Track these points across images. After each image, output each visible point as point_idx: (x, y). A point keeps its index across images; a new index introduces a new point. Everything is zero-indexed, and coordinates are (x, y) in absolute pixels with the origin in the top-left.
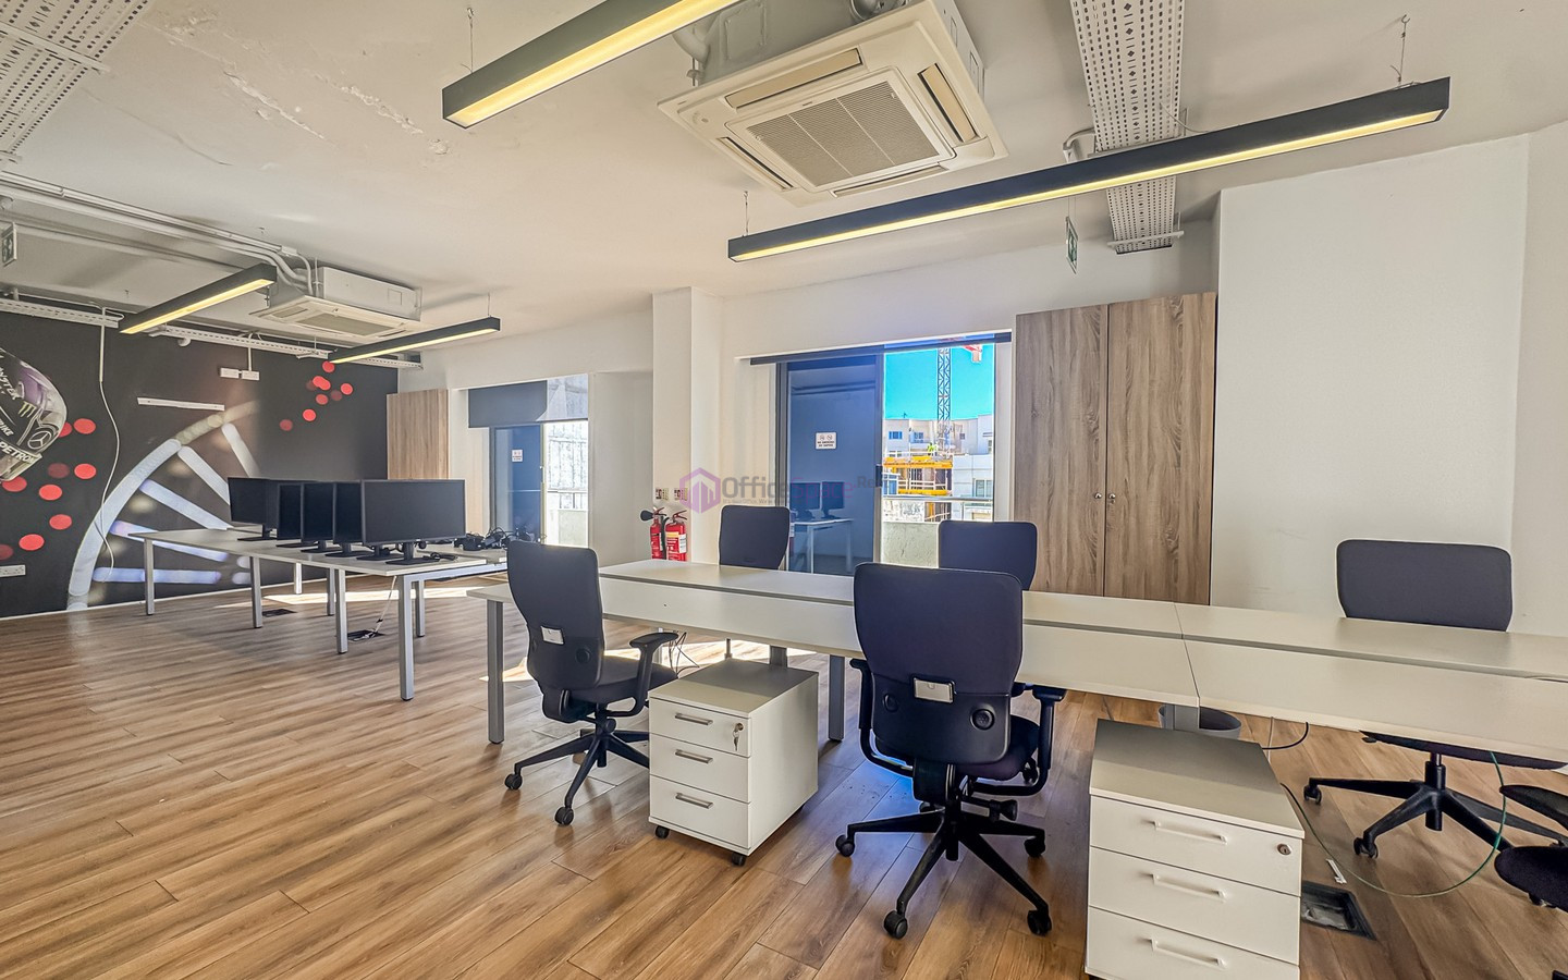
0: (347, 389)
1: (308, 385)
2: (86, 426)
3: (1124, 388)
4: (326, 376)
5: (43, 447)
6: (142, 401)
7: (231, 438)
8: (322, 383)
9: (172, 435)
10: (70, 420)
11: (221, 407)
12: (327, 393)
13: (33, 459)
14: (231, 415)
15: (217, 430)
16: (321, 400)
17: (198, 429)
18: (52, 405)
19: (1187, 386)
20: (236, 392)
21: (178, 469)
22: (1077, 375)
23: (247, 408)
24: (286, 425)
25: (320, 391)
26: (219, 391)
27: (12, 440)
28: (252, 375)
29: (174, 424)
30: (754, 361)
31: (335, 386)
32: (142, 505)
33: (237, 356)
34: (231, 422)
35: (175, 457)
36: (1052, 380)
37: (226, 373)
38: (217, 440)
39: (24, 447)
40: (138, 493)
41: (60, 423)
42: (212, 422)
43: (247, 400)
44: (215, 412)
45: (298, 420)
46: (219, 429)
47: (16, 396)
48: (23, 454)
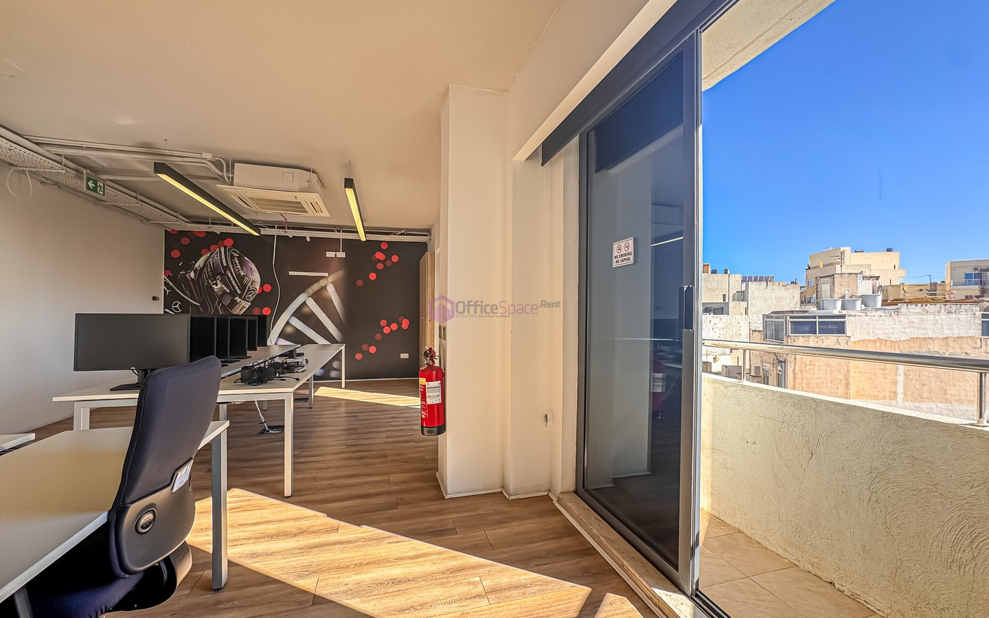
0: (395, 258)
1: (373, 258)
2: (268, 288)
4: (383, 251)
5: (252, 299)
6: (291, 273)
7: (331, 292)
8: (380, 256)
9: (303, 291)
10: (262, 286)
11: (326, 274)
12: (383, 262)
13: (248, 305)
14: (331, 279)
15: (324, 288)
16: (380, 266)
17: (315, 287)
18: (256, 277)
20: (334, 265)
21: (306, 310)
23: (339, 274)
24: (360, 283)
25: (379, 261)
26: (325, 265)
27: (240, 296)
28: (341, 255)
29: (302, 285)
31: (388, 258)
32: (289, 330)
33: (333, 244)
34: (331, 283)
35: (304, 304)
37: (330, 254)
38: (325, 294)
39: (244, 299)
40: (288, 323)
41: (258, 287)
42: (322, 283)
43: (339, 270)
44: (324, 277)
45: (366, 280)
46: (325, 287)
47: (242, 274)
48: (244, 303)
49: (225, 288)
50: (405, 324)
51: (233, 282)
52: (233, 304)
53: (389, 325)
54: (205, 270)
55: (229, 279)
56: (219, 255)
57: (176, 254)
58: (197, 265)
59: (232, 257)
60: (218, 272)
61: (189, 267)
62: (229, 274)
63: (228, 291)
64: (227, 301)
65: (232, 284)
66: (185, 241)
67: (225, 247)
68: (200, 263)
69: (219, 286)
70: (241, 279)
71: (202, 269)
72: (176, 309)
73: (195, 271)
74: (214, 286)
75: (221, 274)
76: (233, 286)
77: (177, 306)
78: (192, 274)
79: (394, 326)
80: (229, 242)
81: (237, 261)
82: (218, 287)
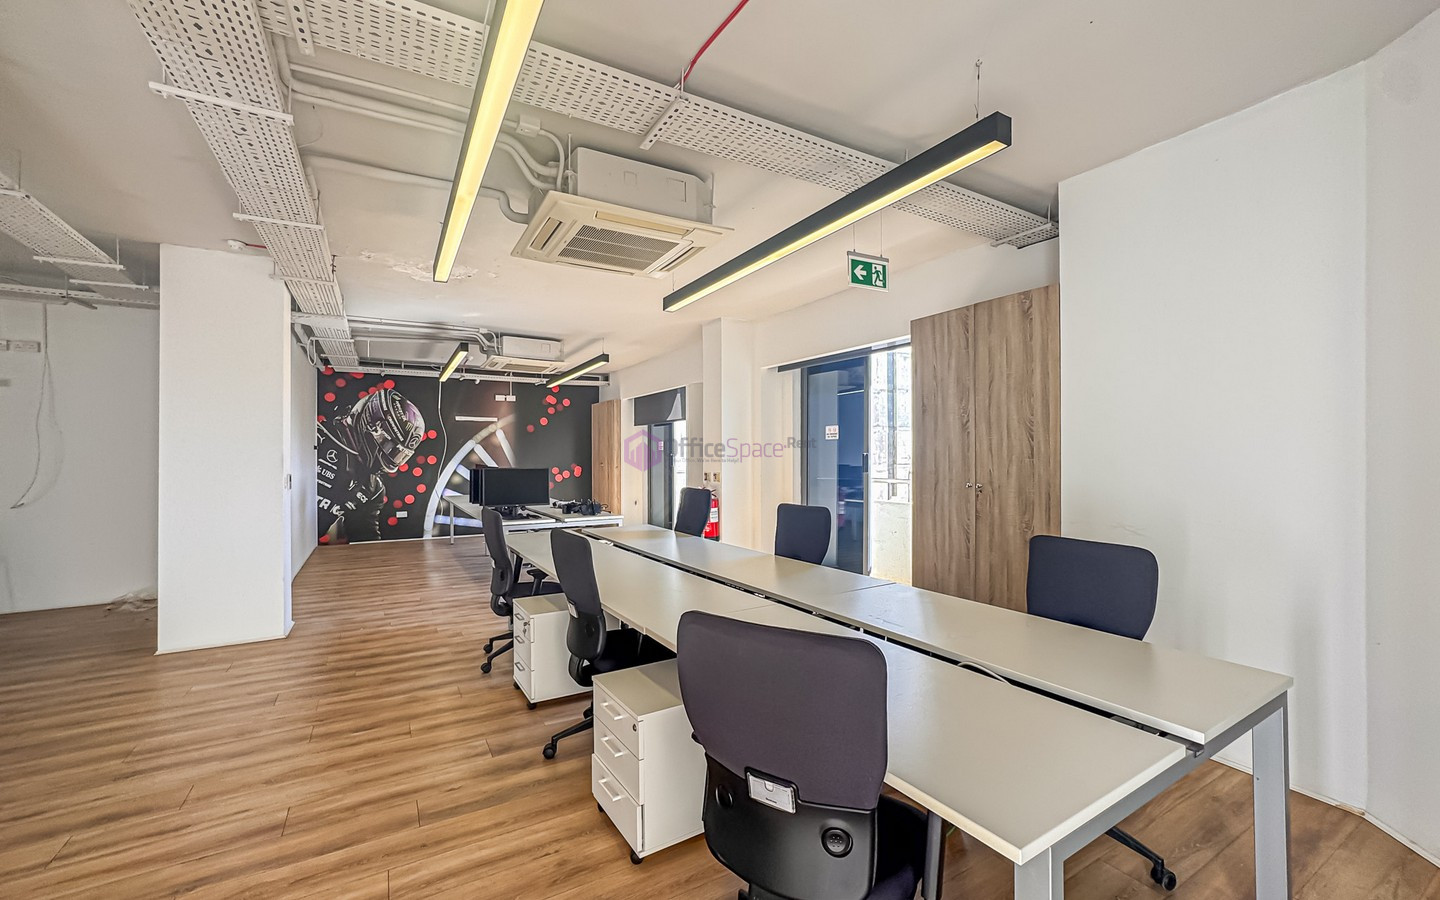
0: (566, 402)
1: (544, 403)
2: (433, 434)
3: (987, 382)
4: (554, 396)
5: (415, 447)
6: (458, 418)
7: (501, 439)
8: (551, 399)
9: (471, 438)
10: (426, 432)
11: (495, 419)
12: (553, 406)
13: (410, 453)
14: (501, 424)
16: (551, 411)
17: (484, 433)
18: (418, 423)
19: (1038, 377)
20: (504, 409)
21: (474, 458)
22: (953, 373)
23: (509, 419)
24: (530, 428)
25: (550, 405)
26: (495, 410)
27: (403, 443)
28: (512, 398)
29: (471, 430)
30: (781, 369)
31: (559, 402)
32: (457, 480)
33: (502, 387)
34: (501, 428)
35: (472, 451)
36: (935, 377)
37: (499, 398)
38: (494, 440)
39: (407, 447)
40: (455, 472)
41: (422, 433)
42: (491, 429)
43: (509, 414)
44: (492, 422)
45: (537, 424)
46: (494, 433)
47: (405, 419)
48: (407, 451)
49: (386, 435)
50: (578, 471)
51: (395, 428)
52: (395, 452)
53: (561, 473)
54: (363, 415)
55: (390, 425)
56: (378, 399)
57: (330, 397)
58: (354, 410)
59: (394, 400)
60: (377, 417)
61: (345, 412)
62: (391, 420)
63: (390, 438)
64: (388, 449)
65: (393, 430)
66: (341, 383)
67: (386, 390)
68: (358, 407)
69: (379, 432)
70: (403, 424)
71: (360, 414)
72: (331, 459)
73: (352, 416)
74: (374, 433)
75: (381, 419)
76: (395, 433)
77: (333, 456)
78: (349, 420)
79: (566, 474)
80: (390, 384)
81: (399, 405)
82: (378, 434)
